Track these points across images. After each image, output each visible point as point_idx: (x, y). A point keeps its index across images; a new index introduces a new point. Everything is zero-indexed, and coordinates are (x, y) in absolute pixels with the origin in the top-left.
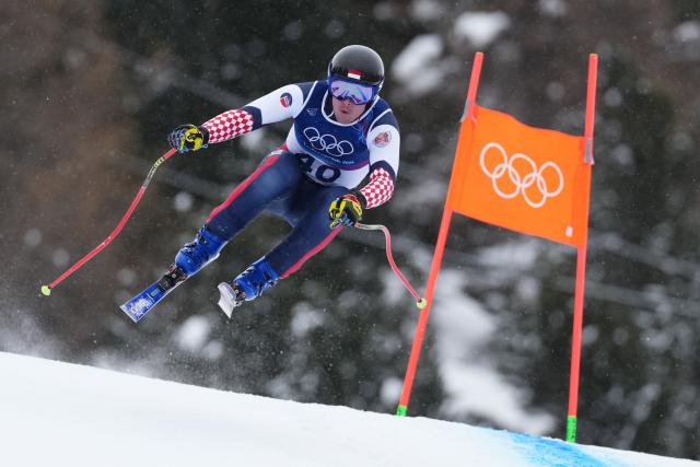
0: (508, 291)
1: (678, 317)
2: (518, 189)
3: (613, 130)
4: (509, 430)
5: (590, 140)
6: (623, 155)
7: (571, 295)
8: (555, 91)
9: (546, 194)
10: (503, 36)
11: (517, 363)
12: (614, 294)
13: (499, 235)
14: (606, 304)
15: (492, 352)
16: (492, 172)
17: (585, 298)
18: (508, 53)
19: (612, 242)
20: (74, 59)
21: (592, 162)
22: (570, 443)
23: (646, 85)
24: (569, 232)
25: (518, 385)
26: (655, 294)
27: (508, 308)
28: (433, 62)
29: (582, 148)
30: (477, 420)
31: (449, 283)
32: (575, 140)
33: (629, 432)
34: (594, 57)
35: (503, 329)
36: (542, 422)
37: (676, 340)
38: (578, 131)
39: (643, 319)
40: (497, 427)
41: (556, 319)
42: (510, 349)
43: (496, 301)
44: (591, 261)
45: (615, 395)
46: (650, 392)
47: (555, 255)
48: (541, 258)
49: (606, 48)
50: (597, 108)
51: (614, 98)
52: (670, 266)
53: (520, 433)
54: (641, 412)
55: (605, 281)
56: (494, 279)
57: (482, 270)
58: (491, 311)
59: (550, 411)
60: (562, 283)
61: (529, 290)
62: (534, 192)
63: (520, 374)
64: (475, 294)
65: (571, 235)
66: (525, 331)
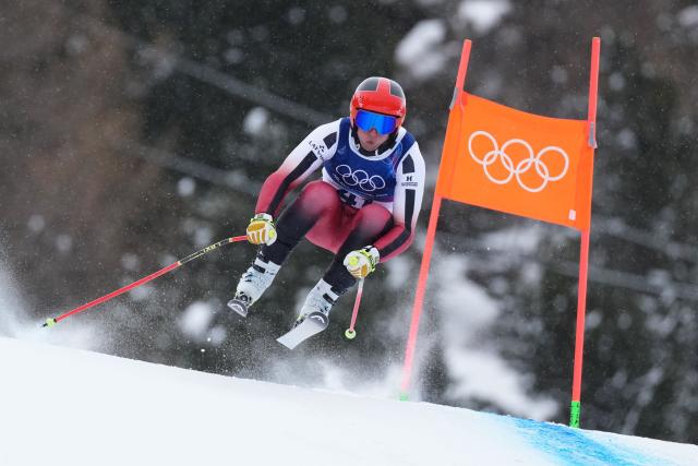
0: (511, 275)
1: (681, 301)
2: (511, 175)
3: (616, 115)
4: (513, 416)
5: (593, 124)
6: (626, 139)
7: (575, 280)
8: (559, 75)
9: (547, 178)
10: (506, 21)
11: (518, 348)
12: (618, 278)
13: (500, 221)
14: (609, 289)
15: (496, 338)
16: (482, 159)
17: (589, 282)
18: (512, 37)
19: (616, 227)
20: (77, 44)
21: (596, 146)
22: (574, 428)
23: (650, 70)
24: (572, 215)
25: (523, 372)
26: (659, 278)
27: (512, 293)
28: (436, 47)
29: (586, 130)
30: (481, 405)
31: (453, 267)
32: (578, 124)
33: (633, 418)
34: (597, 41)
35: (505, 313)
36: (545, 407)
37: (679, 325)
38: (580, 115)
39: (647, 304)
40: (501, 412)
41: (560, 303)
42: (514, 334)
43: (500, 286)
44: (593, 245)
45: (619, 379)
46: (654, 376)
47: (559, 240)
48: (545, 242)
49: (609, 33)
50: (600, 93)
51: (617, 82)
52: (674, 250)
53: (524, 418)
54: (645, 397)
55: (609, 266)
56: (498, 264)
57: (483, 254)
58: (493, 295)
59: (555, 397)
60: (566, 268)
61: (532, 274)
62: (532, 177)
63: (523, 358)
64: (476, 278)
65: (575, 218)
66: (529, 316)
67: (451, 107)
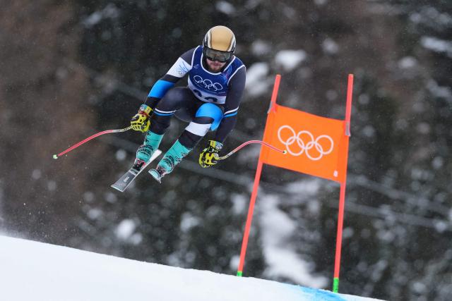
0: (303, 207)
1: (399, 223)
3: (363, 117)
4: (301, 285)
5: (348, 123)
6: (369, 132)
7: (337, 210)
8: (332, 95)
9: (322, 152)
10: (303, 64)
11: (306, 248)
12: (362, 209)
13: (297, 176)
14: (357, 215)
15: (293, 242)
16: (285, 141)
17: (345, 211)
18: (305, 74)
19: (361, 180)
20: (61, 74)
21: (349, 135)
22: (335, 293)
23: (383, 92)
24: (336, 174)
25: (307, 260)
26: (385, 210)
27: (303, 217)
28: (262, 79)
29: (344, 126)
30: (284, 279)
31: (269, 203)
32: (340, 123)
33: (369, 287)
34: (351, 76)
35: (300, 229)
36: (320, 281)
37: (397, 237)
38: (342, 117)
39: (378, 224)
40: (294, 283)
41: (330, 222)
42: (303, 240)
43: (296, 212)
44: (348, 191)
45: (362, 266)
46: (381, 265)
47: (329, 187)
48: (322, 189)
49: (360, 72)
50: (352, 104)
51: (364, 99)
52: (394, 194)
53: (307, 287)
54: (376, 276)
55: (357, 203)
56: (295, 201)
57: (288, 195)
58: (293, 218)
59: (325, 275)
60: (332, 203)
61: (314, 207)
62: (314, 152)
63: (308, 253)
64: (284, 209)
65: (337, 176)
66: (312, 229)
67: (268, 112)
